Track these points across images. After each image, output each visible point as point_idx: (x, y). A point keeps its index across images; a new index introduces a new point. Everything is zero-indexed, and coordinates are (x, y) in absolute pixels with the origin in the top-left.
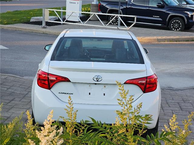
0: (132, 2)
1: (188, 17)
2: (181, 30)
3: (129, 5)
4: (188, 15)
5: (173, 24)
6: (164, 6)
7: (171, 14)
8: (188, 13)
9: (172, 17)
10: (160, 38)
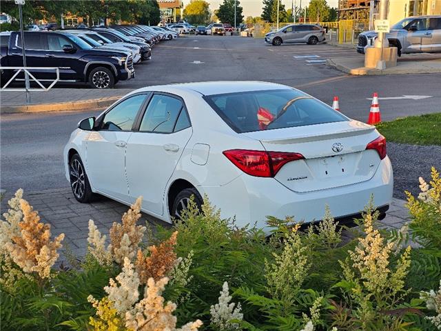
0: (16, 45)
1: (117, 66)
2: (110, 87)
3: (11, 50)
4: (117, 61)
5: (95, 77)
6: (76, 50)
7: (89, 62)
8: (117, 58)
9: (92, 67)
10: (99, 100)
